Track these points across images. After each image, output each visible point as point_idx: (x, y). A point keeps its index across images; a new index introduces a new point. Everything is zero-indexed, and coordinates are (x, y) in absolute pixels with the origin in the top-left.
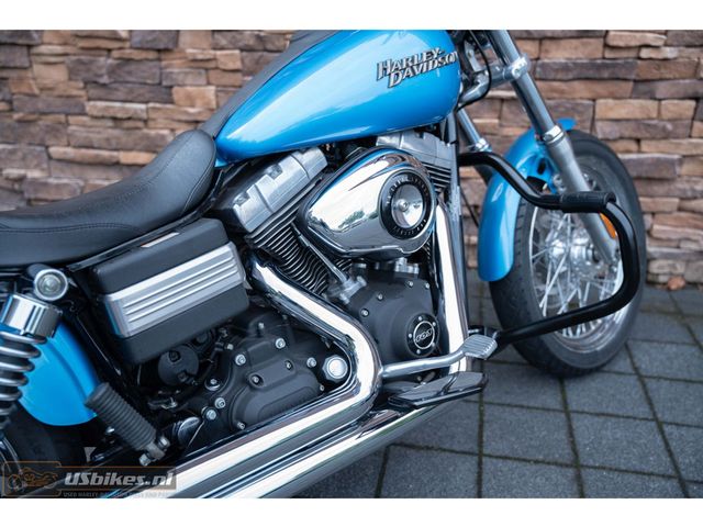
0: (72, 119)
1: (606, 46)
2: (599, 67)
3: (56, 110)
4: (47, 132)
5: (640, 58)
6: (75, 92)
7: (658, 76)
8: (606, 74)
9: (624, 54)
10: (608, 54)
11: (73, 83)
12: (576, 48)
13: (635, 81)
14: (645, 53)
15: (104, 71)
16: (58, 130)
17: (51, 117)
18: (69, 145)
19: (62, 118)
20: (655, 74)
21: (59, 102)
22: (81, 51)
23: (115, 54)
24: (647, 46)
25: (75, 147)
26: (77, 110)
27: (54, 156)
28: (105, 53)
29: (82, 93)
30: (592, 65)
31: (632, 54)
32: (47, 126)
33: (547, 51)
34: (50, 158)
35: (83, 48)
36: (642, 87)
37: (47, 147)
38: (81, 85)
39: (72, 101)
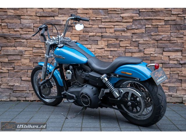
0: (29, 71)
1: (144, 54)
2: (143, 58)
3: (25, 69)
4: (22, 74)
5: (151, 56)
6: (31, 65)
7: (155, 59)
8: (145, 59)
9: (148, 55)
10: (145, 55)
11: (31, 63)
12: (139, 54)
13: (151, 60)
14: (151, 55)
15: (39, 60)
16: (25, 73)
17: (24, 71)
18: (27, 77)
19: (27, 71)
20: (153, 59)
21: (26, 67)
22: (34, 56)
23: (42, 56)
24: (152, 54)
25: (29, 77)
26: (30, 69)
27: (23, 80)
28: (39, 56)
29: (32, 65)
30: (142, 57)
31: (149, 55)
32: (22, 73)
33: (133, 55)
34: (22, 80)
35: (34, 55)
36: (152, 61)
37: (21, 78)
38: (33, 63)
39: (29, 67)
